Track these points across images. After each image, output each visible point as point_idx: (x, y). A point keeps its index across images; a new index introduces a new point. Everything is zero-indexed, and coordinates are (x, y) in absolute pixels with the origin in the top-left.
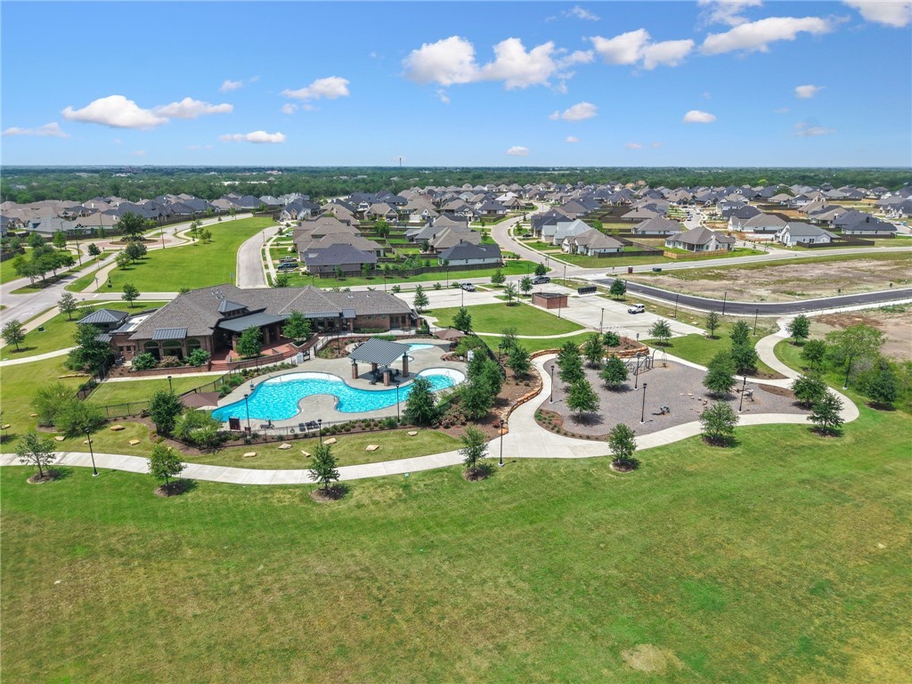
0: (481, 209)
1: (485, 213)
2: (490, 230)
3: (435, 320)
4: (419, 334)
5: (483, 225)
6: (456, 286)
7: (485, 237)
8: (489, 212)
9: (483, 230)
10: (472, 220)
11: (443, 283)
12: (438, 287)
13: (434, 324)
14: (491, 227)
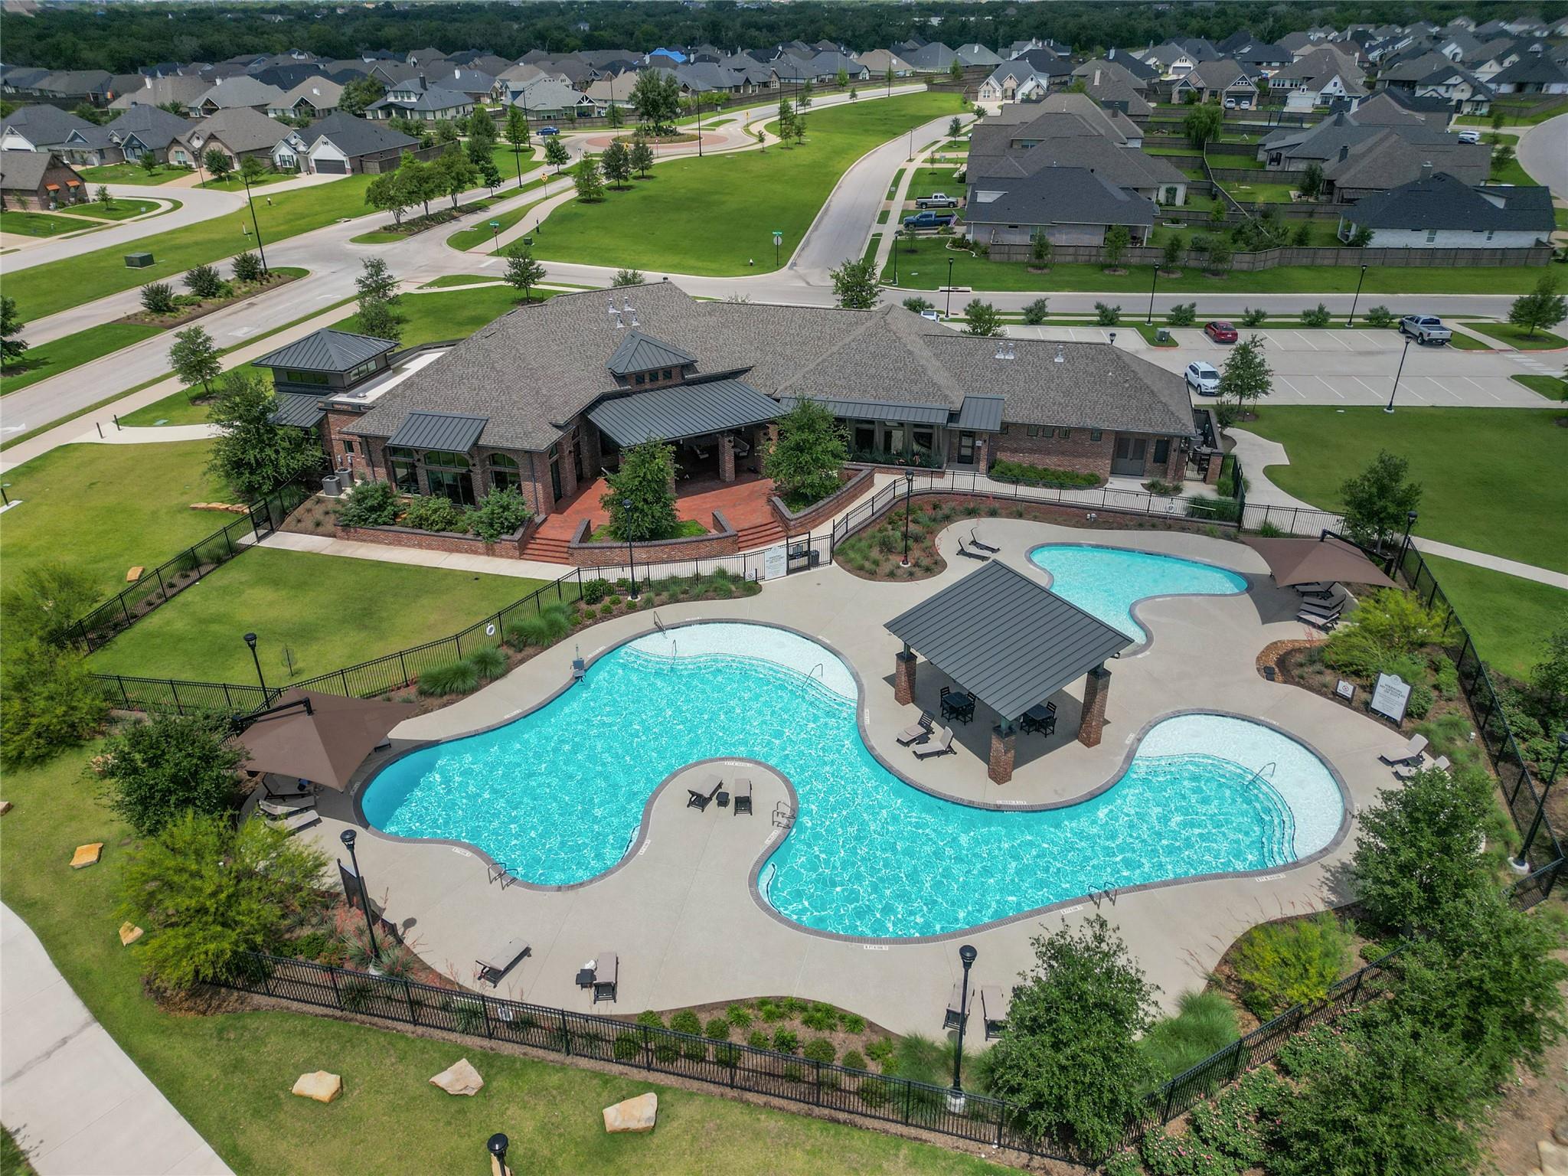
0: (1498, 79)
1: (1506, 89)
2: (1515, 139)
3: (1278, 454)
4: (1201, 516)
5: (1497, 126)
6: (1378, 320)
7: (1503, 161)
8: (1520, 87)
9: (1495, 139)
10: (1467, 109)
11: (1338, 302)
12: (1316, 320)
13: (1271, 472)
14: (1521, 131)
